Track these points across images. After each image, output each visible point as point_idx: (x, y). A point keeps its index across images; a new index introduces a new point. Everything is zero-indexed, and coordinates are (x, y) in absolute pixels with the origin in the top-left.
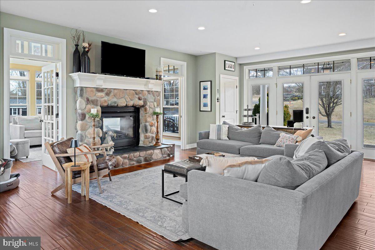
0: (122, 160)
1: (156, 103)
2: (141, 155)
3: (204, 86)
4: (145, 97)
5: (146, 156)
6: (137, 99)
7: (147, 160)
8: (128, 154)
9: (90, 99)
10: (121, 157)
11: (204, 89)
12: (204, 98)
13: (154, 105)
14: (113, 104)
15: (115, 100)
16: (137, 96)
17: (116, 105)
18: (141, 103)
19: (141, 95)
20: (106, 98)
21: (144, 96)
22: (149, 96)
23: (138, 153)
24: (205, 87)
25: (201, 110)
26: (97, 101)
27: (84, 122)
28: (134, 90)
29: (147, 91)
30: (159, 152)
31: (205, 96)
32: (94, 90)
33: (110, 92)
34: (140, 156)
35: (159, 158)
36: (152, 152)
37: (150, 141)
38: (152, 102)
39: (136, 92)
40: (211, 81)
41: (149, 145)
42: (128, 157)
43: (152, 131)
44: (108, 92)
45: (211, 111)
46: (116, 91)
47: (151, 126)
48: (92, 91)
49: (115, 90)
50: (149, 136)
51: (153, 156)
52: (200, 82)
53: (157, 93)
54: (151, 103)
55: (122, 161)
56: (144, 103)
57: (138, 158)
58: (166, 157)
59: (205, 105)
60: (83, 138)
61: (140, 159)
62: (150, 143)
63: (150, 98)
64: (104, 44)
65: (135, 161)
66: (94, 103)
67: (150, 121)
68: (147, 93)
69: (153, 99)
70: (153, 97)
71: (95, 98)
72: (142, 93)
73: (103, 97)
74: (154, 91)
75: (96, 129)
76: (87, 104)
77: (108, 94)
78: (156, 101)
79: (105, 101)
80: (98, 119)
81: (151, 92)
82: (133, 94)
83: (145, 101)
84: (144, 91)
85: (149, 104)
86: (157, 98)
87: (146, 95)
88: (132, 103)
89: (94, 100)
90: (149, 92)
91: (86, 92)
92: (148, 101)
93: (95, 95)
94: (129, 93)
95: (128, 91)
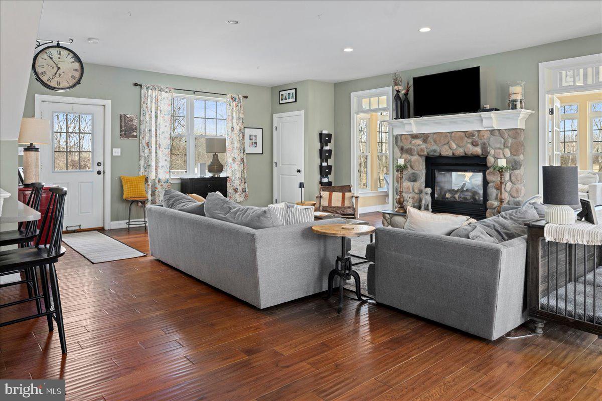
1: (510, 150)
4: (485, 141)
6: (470, 146)
9: (405, 147)
13: (504, 153)
14: (432, 154)
15: (435, 147)
16: (470, 141)
17: (438, 154)
18: (478, 150)
19: (476, 138)
20: (423, 146)
21: (481, 140)
22: (493, 138)
26: (411, 149)
28: (463, 132)
29: (490, 130)
32: (409, 137)
33: (428, 138)
38: (499, 148)
39: (468, 135)
43: (499, 197)
44: (425, 138)
46: (435, 136)
47: (497, 189)
48: (406, 139)
49: (435, 134)
53: (512, 133)
54: (498, 151)
56: (483, 151)
63: (496, 142)
64: (415, 80)
66: (409, 152)
67: (494, 179)
68: (487, 135)
69: (501, 143)
70: (501, 140)
71: (410, 146)
72: (478, 135)
73: (419, 145)
74: (506, 130)
75: (412, 183)
76: (402, 154)
77: (425, 141)
78: (507, 147)
79: (422, 150)
80: (414, 171)
81: (497, 131)
82: (461, 138)
83: (484, 148)
84: (482, 132)
85: (492, 152)
86: (510, 140)
87: (485, 137)
88: (460, 152)
89: (408, 148)
90: (492, 132)
91: (401, 139)
92: (491, 147)
93: (411, 142)
94: (455, 137)
95: (453, 134)
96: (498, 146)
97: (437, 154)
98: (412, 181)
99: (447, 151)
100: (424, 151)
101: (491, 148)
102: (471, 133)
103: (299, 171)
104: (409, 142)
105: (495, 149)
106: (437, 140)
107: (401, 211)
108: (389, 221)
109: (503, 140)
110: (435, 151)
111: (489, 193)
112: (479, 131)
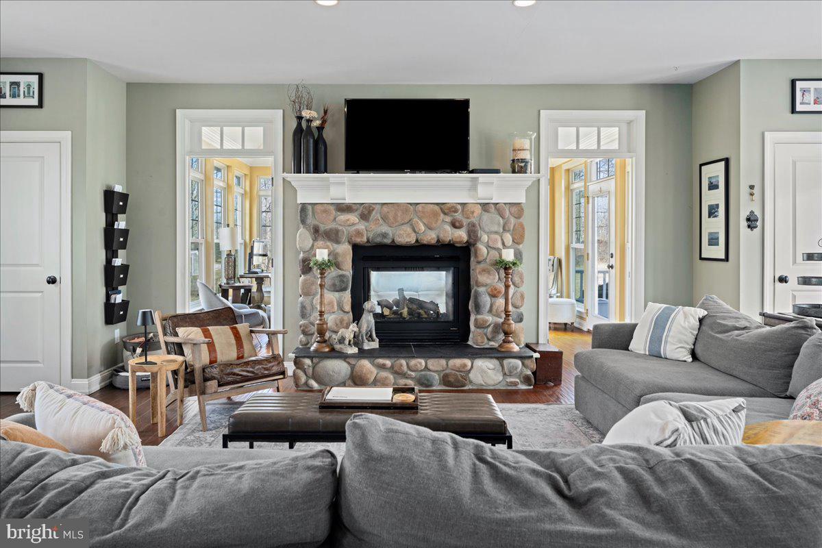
0: (375, 371)
1: (512, 235)
2: (430, 367)
3: (709, 178)
4: (473, 220)
5: (447, 371)
6: (448, 228)
7: (449, 381)
8: (393, 360)
9: (322, 228)
10: (373, 364)
11: (710, 189)
12: (709, 217)
13: (502, 240)
14: (378, 240)
15: (385, 229)
16: (448, 219)
18: (461, 235)
19: (458, 216)
20: (362, 226)
21: (468, 218)
22: (486, 216)
23: (423, 362)
24: (713, 180)
25: (703, 257)
26: (337, 231)
27: (308, 277)
28: (437, 204)
29: (480, 204)
30: (491, 366)
31: (713, 212)
32: (332, 208)
33: (370, 212)
34: (426, 368)
35: (492, 383)
36: (465, 365)
37: (490, 337)
38: (496, 233)
39: (445, 209)
40: (727, 161)
41: (487, 346)
42: (392, 367)
43: (495, 308)
44: (366, 212)
45: (727, 259)
46: (385, 209)
47: (493, 296)
48: (325, 211)
49: (386, 206)
50: (487, 321)
51: (471, 375)
52: (701, 165)
53: (514, 209)
54: (492, 236)
55: (372, 372)
56: (469, 236)
57: (423, 373)
58: (515, 384)
59: (713, 241)
60: (305, 311)
61: (425, 376)
62: (489, 339)
63: (490, 223)
65: (412, 378)
66: (332, 236)
67: (489, 281)
68: (478, 210)
69: (499, 224)
70: (499, 221)
71: (333, 226)
72: (463, 211)
73: (353, 224)
74: (505, 204)
75: (337, 294)
76: (315, 240)
77: (365, 217)
78: (509, 231)
79: (359, 233)
80: (341, 272)
81: (493, 206)
82: (435, 215)
83: (472, 231)
84: (470, 206)
85: (485, 238)
86: (513, 220)
87: (475, 214)
88: (430, 237)
89: (331, 229)
90: (485, 207)
91: (313, 213)
92: (484, 231)
93: (335, 218)
94: (423, 212)
95: (419, 207)
96: (495, 228)
97: (388, 241)
98: (337, 291)
99: (408, 235)
100: (362, 235)
101: (482, 232)
102: (453, 207)
103: (52, 281)
104: (332, 218)
105: (489, 233)
106: (391, 216)
107: (327, 350)
108: (310, 371)
109: (502, 221)
110: (384, 235)
111: (482, 304)
112: (464, 205)
